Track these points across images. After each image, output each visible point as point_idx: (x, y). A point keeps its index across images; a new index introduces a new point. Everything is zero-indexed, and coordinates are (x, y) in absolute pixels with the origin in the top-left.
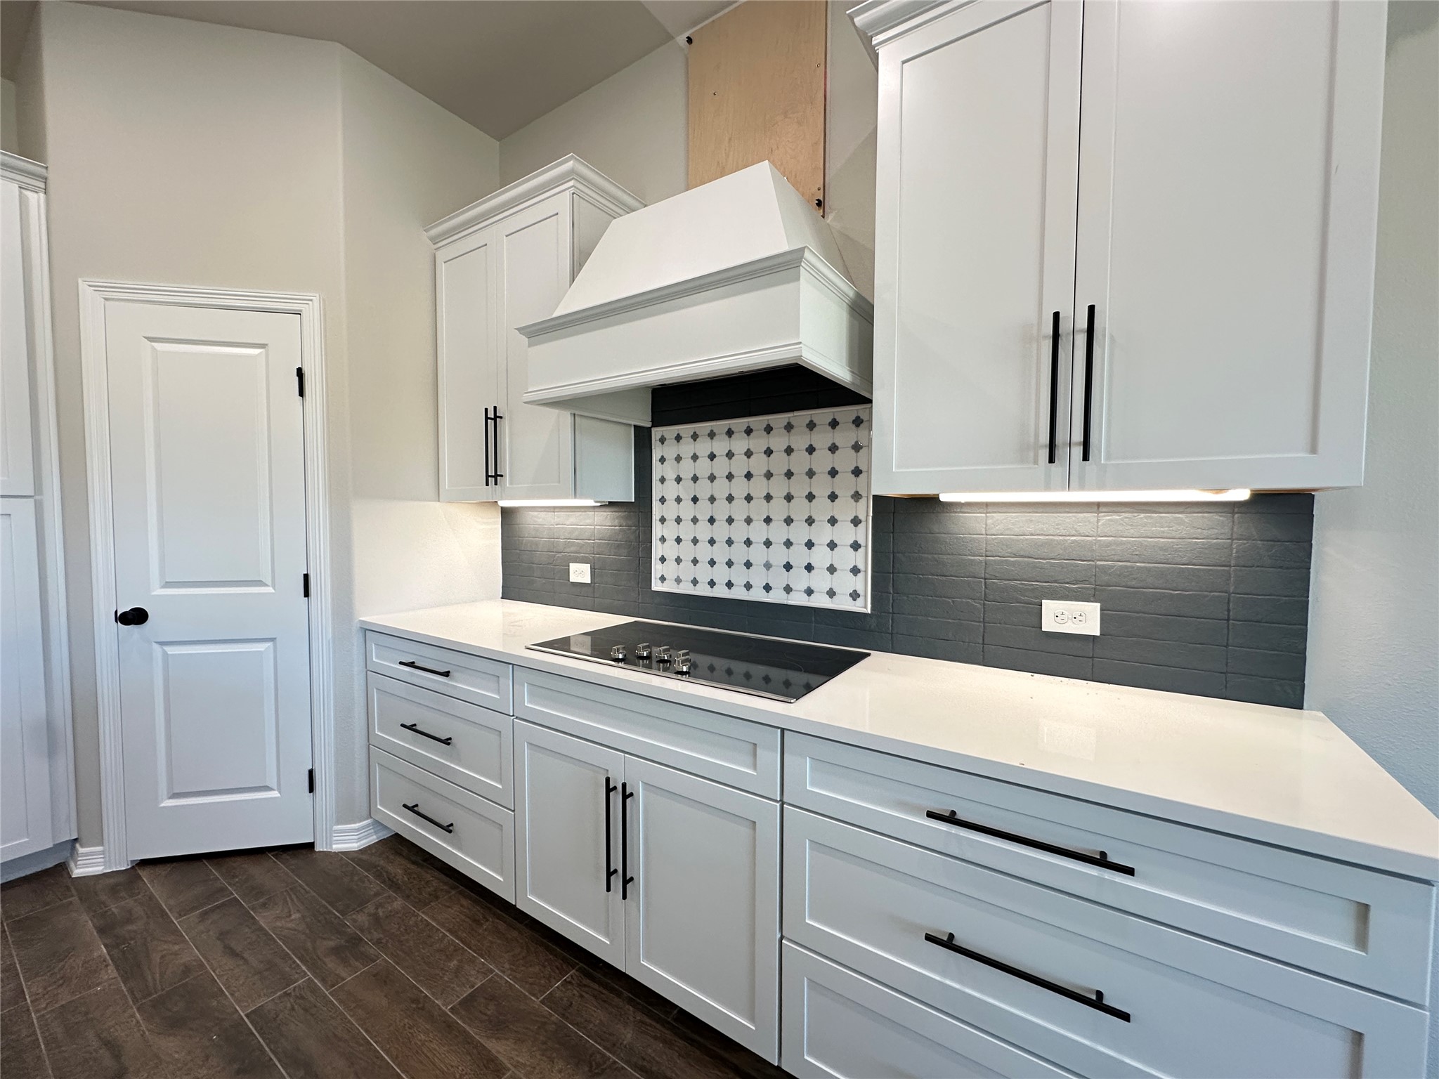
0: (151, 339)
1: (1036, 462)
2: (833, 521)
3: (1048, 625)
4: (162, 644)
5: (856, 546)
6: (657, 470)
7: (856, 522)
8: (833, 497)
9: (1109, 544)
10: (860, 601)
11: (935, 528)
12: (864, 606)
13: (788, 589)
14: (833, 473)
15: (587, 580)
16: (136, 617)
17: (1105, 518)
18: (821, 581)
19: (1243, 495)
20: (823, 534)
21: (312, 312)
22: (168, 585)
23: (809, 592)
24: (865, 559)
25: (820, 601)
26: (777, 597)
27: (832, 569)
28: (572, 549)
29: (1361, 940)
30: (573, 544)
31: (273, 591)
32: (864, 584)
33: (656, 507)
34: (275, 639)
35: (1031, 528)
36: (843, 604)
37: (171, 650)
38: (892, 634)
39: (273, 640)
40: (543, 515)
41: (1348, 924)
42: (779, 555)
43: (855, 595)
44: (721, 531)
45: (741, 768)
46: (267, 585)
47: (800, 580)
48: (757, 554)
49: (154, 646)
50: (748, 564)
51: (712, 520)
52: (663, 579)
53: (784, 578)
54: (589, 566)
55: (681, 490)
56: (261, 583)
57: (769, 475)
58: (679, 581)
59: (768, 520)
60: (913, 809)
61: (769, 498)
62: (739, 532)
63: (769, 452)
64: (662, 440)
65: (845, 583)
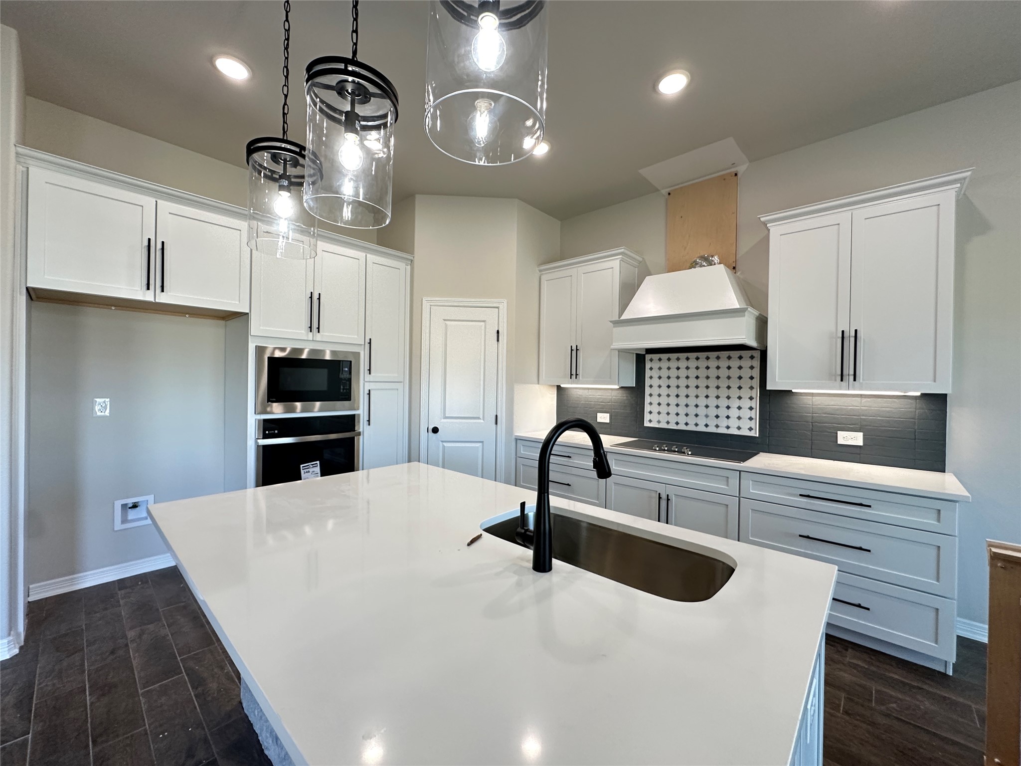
0: (445, 320)
1: (836, 380)
2: (740, 398)
3: (840, 441)
4: (442, 442)
5: (751, 408)
6: (648, 373)
7: (751, 398)
8: (740, 388)
9: (866, 410)
10: (753, 431)
11: (789, 402)
12: (755, 433)
13: (717, 426)
14: (740, 378)
15: (608, 421)
16: (435, 430)
17: (864, 400)
18: (734, 423)
19: (918, 394)
20: (735, 403)
21: (503, 307)
22: (446, 418)
23: (728, 427)
24: (755, 413)
25: (733, 431)
26: (711, 429)
27: (739, 418)
28: (599, 407)
29: (939, 520)
30: (599, 405)
31: (483, 421)
32: (755, 425)
33: (648, 391)
34: (484, 442)
35: (832, 403)
36: (745, 432)
37: (445, 444)
38: (768, 445)
39: (482, 442)
40: (580, 391)
41: (935, 515)
42: (712, 412)
43: (750, 429)
44: (682, 401)
45: (721, 486)
46: (481, 419)
47: (723, 422)
48: (702, 411)
49: (440, 442)
50: (697, 415)
51: (677, 396)
52: (650, 421)
53: (716, 421)
54: (608, 414)
55: (661, 382)
56: (479, 418)
57: (708, 378)
58: (659, 422)
59: (707, 397)
60: (794, 495)
61: (707, 387)
62: (692, 401)
63: (708, 368)
64: (651, 360)
65: (746, 424)
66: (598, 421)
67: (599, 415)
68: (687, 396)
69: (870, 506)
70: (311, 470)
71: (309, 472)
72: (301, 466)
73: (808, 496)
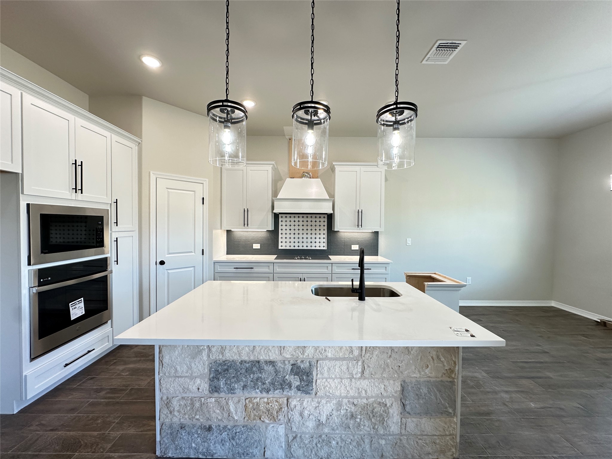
0: (167, 189)
1: (356, 227)
2: (320, 234)
3: (352, 249)
4: (167, 270)
5: (324, 238)
6: (280, 223)
7: (324, 234)
8: (320, 230)
9: (359, 237)
10: (325, 247)
11: (337, 235)
12: (325, 248)
13: (311, 246)
14: (320, 226)
15: (259, 248)
16: (162, 263)
17: (359, 233)
18: (317, 244)
20: (318, 236)
21: (206, 184)
22: (170, 254)
23: (315, 247)
24: (325, 240)
25: (318, 248)
26: (309, 248)
27: (320, 242)
28: (254, 241)
30: (254, 239)
31: (194, 254)
32: (325, 245)
33: (280, 232)
34: (195, 266)
35: (350, 235)
36: (322, 248)
37: (169, 271)
38: (331, 252)
39: (194, 267)
41: (385, 269)
42: (309, 240)
43: (324, 247)
44: (296, 236)
45: (325, 270)
46: (193, 253)
47: (313, 244)
48: (305, 240)
49: (166, 270)
50: (303, 242)
51: (294, 234)
52: (282, 246)
53: (310, 244)
54: (259, 244)
55: (287, 228)
56: (191, 252)
57: (307, 225)
58: (286, 246)
59: (307, 234)
60: (350, 269)
61: (307, 230)
62: (301, 236)
63: (307, 221)
64: (282, 217)
65: (322, 245)
66: (253, 248)
67: (254, 245)
68: (299, 234)
69: (371, 269)
70: (77, 306)
71: (76, 308)
72: (70, 304)
73: (354, 269)
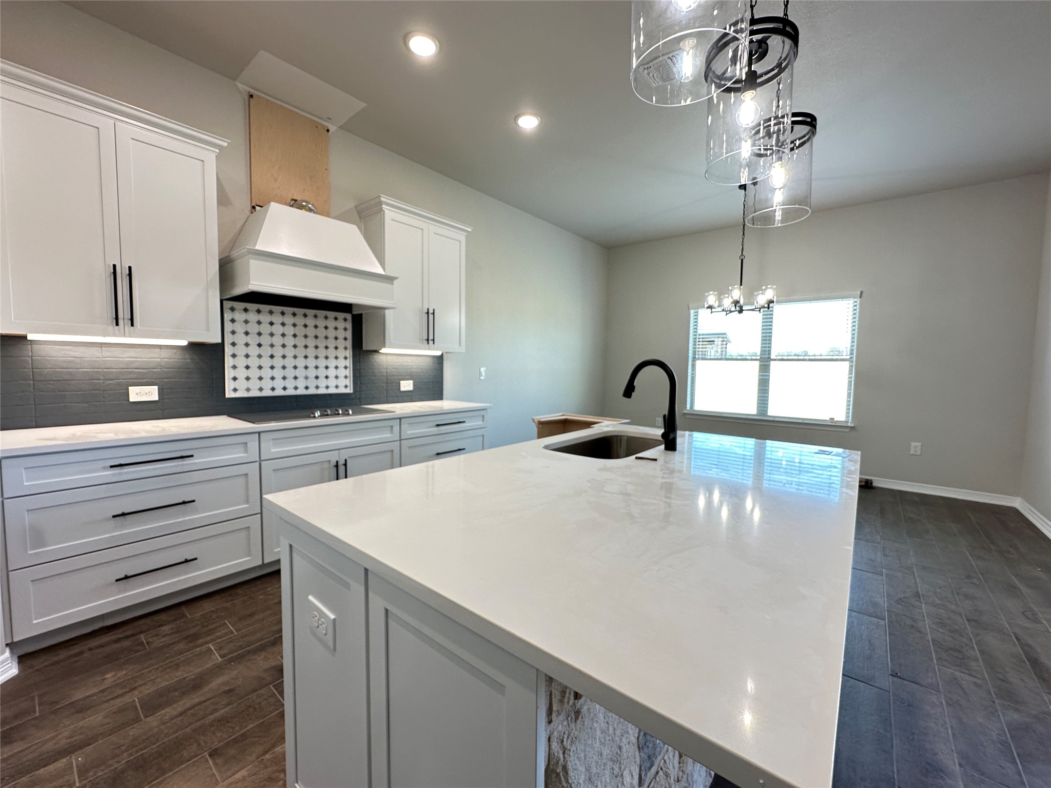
2: (336, 358)
3: (402, 389)
5: (346, 367)
6: (228, 326)
7: (346, 358)
8: (336, 348)
9: (413, 365)
10: (348, 388)
11: (372, 360)
12: (350, 390)
13: (317, 387)
14: (336, 338)
15: (155, 399)
17: (413, 358)
18: (332, 382)
20: (332, 363)
23: (327, 387)
24: (349, 372)
25: (332, 391)
26: (312, 391)
27: (337, 377)
32: (349, 382)
33: (229, 350)
35: (397, 360)
36: (342, 390)
38: (360, 399)
42: (312, 373)
43: (346, 387)
44: (278, 362)
47: (322, 383)
48: (300, 372)
50: (296, 378)
51: (272, 357)
52: (235, 390)
53: (315, 382)
54: (156, 387)
55: (248, 339)
57: (306, 336)
58: (248, 390)
59: (306, 357)
60: (433, 427)
61: (306, 347)
62: (289, 362)
63: (306, 326)
64: (232, 309)
65: (342, 382)
66: (131, 400)
67: (132, 390)
68: (284, 357)
69: (464, 422)
